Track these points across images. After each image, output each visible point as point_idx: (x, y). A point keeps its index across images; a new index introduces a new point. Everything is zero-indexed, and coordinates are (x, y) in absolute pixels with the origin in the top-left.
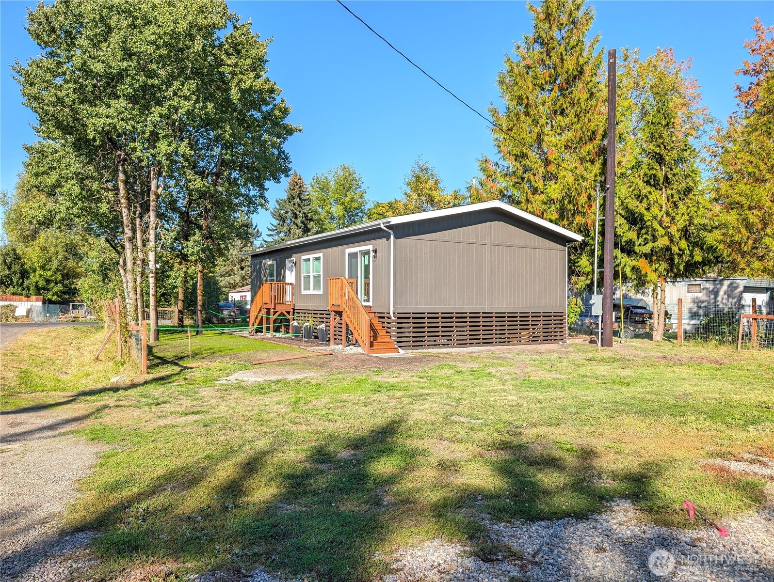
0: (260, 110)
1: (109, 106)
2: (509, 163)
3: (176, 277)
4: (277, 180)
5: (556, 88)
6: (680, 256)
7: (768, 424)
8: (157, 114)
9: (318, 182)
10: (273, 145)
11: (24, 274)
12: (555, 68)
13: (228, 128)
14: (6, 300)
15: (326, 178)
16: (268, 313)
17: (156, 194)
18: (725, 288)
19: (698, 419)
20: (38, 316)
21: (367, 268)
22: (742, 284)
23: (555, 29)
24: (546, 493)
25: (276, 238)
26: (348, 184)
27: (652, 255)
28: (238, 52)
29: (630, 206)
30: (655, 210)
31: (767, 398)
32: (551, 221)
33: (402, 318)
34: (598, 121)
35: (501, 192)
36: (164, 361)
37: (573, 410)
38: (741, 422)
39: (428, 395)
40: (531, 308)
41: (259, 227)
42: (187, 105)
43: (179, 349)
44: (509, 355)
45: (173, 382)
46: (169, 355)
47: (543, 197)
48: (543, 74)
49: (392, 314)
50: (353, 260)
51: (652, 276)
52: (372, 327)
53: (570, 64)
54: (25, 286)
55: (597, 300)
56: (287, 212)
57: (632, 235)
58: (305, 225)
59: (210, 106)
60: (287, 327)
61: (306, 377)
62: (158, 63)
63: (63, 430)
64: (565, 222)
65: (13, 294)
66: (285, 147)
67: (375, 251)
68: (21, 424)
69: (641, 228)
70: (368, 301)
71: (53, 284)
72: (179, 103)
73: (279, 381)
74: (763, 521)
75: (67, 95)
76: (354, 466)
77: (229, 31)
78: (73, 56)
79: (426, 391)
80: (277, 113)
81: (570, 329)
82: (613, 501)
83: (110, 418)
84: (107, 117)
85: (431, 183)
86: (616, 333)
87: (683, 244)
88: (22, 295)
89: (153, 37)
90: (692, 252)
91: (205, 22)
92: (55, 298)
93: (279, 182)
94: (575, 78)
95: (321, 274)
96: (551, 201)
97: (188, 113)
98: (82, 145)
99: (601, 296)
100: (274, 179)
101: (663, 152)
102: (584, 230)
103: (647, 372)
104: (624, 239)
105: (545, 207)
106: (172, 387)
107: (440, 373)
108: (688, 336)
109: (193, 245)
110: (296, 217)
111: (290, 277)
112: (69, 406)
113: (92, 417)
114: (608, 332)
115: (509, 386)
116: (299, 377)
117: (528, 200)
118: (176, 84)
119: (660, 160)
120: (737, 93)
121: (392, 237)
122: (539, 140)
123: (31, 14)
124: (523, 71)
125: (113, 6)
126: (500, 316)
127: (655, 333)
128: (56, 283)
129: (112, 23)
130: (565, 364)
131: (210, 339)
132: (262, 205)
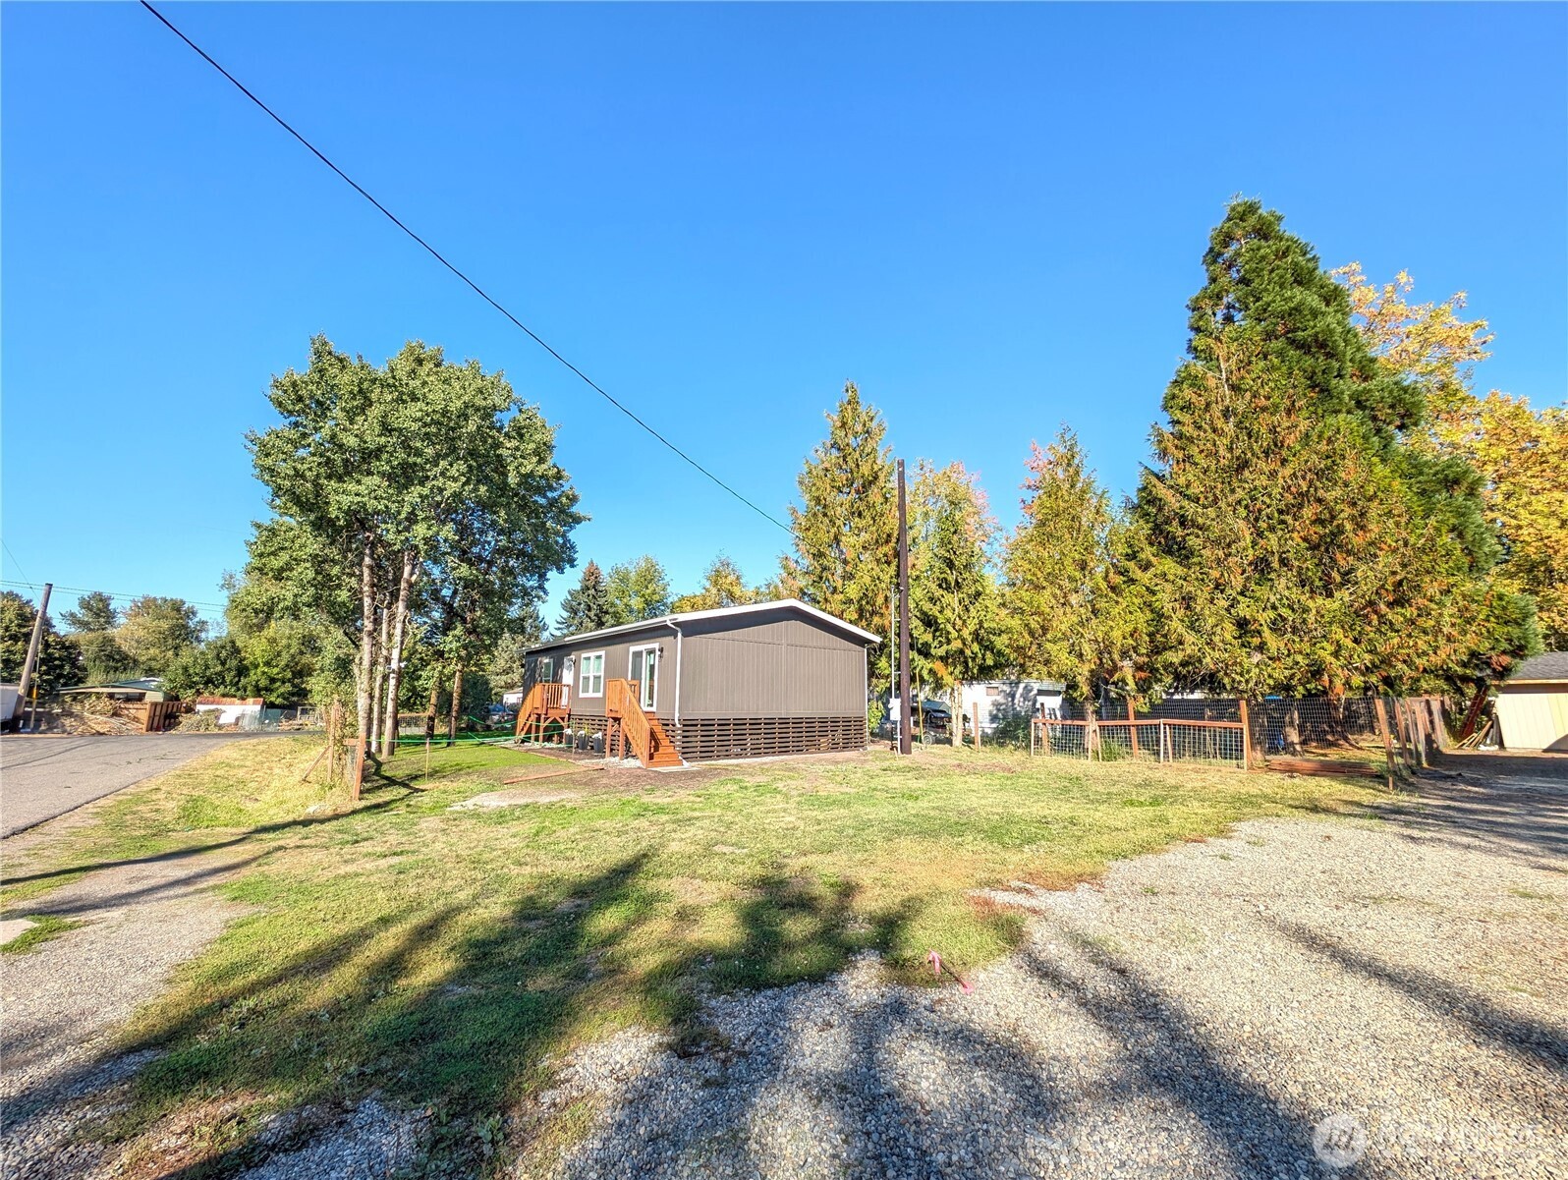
0: (545, 497)
1: (359, 482)
2: (807, 562)
3: (429, 679)
4: (561, 570)
5: (853, 491)
6: (974, 659)
7: (1043, 842)
8: (415, 494)
9: (617, 573)
10: (557, 533)
11: (242, 671)
12: (852, 472)
13: (502, 514)
14: (212, 703)
15: (626, 568)
16: (538, 720)
17: (408, 582)
18: (1020, 690)
19: (975, 839)
20: (250, 724)
21: (652, 667)
22: (1036, 686)
23: (850, 436)
24: (790, 947)
25: (565, 631)
26: (650, 576)
27: (948, 658)
28: (521, 436)
29: (925, 609)
30: (948, 613)
31: (1049, 812)
32: (851, 622)
33: (688, 724)
34: (892, 524)
35: (801, 590)
36: (392, 782)
37: (851, 832)
38: (1018, 842)
39: (697, 818)
40: (830, 714)
41: (547, 621)
42: (452, 487)
43: (415, 766)
44: (803, 766)
45: (392, 810)
46: (400, 774)
47: (841, 597)
48: (842, 478)
49: (677, 721)
50: (638, 659)
51: (948, 679)
52: (653, 735)
53: (865, 470)
54: (240, 685)
55: (895, 704)
56: (579, 604)
57: (928, 637)
58: (600, 618)
59: (483, 489)
60: (561, 735)
61: (562, 800)
62: (423, 441)
63: (204, 885)
64: (864, 623)
65: (224, 696)
66: (572, 536)
67: (661, 650)
68: (147, 877)
69: (935, 631)
70: (651, 705)
71: (278, 684)
72: (444, 484)
73: (527, 806)
74: (1014, 970)
75: (310, 469)
76: (570, 922)
77: (514, 412)
78: (321, 427)
79: (697, 814)
80: (564, 500)
81: (872, 734)
82: (860, 954)
83: (278, 866)
84: (356, 495)
85: (732, 578)
86: (915, 738)
87: (976, 647)
88: (235, 696)
89: (419, 414)
90: (984, 655)
91: (484, 403)
92: (279, 701)
93: (563, 573)
94: (870, 483)
95: (602, 674)
96: (850, 601)
97: (455, 495)
98: (323, 524)
99: (899, 700)
100: (558, 569)
101: (953, 557)
102: (882, 631)
103: (938, 782)
104: (920, 641)
105: (844, 607)
106: (385, 818)
107: (723, 790)
108: (986, 740)
109: (450, 642)
110: (589, 609)
111: (567, 677)
112: (233, 847)
113: (254, 865)
114: (907, 737)
115: (792, 805)
116: (554, 799)
117: (826, 600)
118: (443, 463)
119: (951, 565)
120: (1022, 505)
121: (680, 635)
122: (837, 539)
123: (276, 381)
124: (822, 473)
125: (376, 379)
126: (798, 721)
127: (954, 739)
128: (284, 683)
129: (374, 397)
130: (858, 775)
131: (465, 751)
132: (539, 598)
